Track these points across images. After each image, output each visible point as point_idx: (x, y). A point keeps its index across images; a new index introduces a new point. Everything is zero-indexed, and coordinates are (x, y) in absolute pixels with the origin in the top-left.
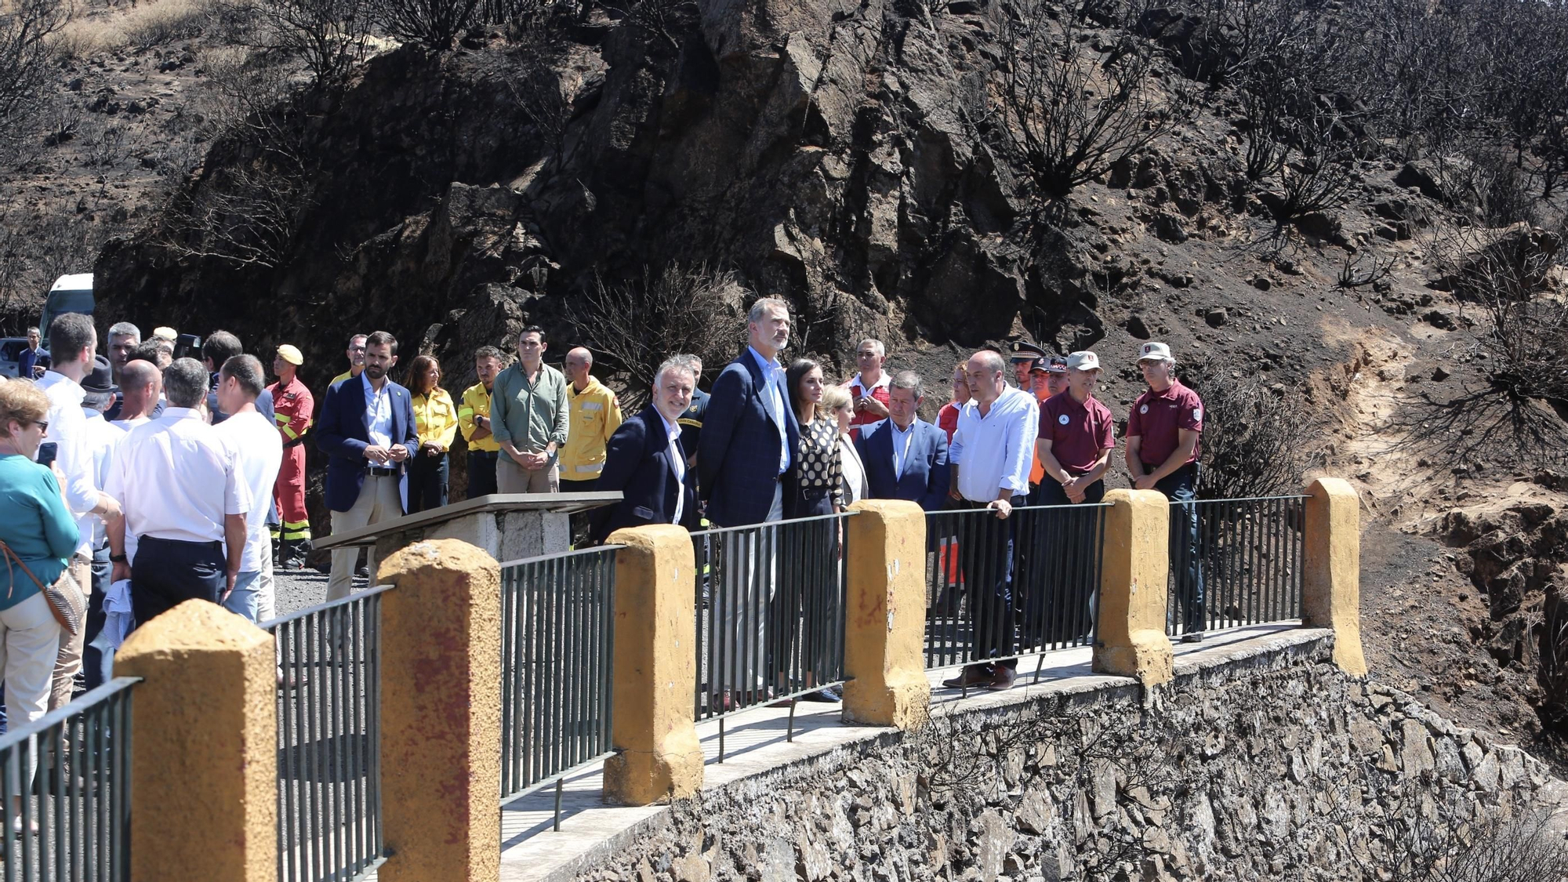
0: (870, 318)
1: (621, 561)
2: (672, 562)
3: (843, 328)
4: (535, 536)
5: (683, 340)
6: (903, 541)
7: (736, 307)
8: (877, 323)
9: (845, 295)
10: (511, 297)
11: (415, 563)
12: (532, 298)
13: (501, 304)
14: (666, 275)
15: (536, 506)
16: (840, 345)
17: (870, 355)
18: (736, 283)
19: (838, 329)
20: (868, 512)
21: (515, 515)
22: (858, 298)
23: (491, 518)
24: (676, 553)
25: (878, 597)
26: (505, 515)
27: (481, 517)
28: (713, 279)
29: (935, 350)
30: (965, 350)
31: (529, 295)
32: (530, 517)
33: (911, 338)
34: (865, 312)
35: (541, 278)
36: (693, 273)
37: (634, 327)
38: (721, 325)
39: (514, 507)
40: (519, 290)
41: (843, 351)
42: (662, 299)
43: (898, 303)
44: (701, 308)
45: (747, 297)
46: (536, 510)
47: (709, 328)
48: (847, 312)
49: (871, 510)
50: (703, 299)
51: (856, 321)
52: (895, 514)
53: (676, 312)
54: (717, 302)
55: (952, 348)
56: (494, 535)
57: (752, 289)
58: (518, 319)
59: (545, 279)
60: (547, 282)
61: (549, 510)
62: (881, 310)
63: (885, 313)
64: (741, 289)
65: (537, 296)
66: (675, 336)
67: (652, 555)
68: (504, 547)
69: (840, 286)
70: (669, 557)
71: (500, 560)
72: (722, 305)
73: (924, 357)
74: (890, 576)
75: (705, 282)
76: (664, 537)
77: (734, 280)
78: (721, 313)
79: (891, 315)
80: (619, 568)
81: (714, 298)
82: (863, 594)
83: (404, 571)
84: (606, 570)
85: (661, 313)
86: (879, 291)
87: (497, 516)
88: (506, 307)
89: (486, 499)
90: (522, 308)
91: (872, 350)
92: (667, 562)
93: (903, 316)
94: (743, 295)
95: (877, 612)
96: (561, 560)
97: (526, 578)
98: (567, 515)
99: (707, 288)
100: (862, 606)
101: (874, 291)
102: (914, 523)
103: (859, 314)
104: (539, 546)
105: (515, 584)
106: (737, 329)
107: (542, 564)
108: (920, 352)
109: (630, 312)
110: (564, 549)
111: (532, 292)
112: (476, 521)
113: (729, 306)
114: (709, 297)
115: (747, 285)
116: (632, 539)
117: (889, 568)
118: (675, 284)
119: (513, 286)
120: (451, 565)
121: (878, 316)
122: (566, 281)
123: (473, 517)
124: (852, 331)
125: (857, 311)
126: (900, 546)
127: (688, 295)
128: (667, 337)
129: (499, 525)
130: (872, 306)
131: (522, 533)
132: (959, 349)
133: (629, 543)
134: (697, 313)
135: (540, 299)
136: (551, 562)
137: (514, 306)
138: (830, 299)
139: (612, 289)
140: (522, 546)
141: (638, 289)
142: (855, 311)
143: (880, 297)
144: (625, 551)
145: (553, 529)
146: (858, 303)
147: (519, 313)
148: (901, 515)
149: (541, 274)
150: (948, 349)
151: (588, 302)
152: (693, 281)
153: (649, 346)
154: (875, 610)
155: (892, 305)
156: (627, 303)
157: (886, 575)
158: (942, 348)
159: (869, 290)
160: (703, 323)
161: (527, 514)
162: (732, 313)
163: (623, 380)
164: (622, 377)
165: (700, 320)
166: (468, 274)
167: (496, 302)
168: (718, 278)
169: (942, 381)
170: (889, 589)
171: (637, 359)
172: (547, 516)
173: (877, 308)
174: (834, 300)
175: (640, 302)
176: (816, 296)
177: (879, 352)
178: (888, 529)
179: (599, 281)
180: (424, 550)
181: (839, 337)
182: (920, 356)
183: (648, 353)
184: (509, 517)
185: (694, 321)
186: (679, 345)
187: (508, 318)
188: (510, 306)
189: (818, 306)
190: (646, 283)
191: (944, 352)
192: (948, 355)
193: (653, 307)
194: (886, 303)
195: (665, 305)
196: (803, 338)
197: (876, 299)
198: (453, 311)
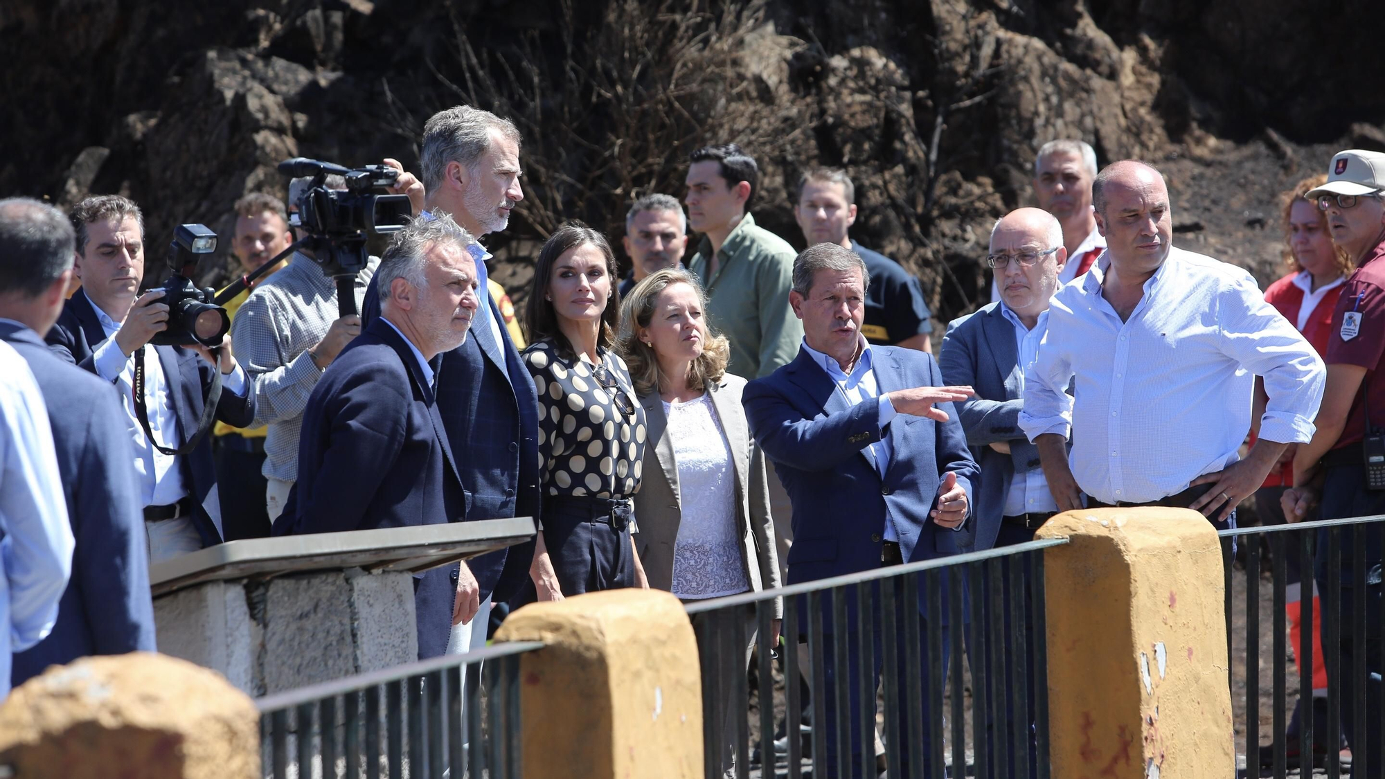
0: (1078, 89)
1: (533, 679)
2: (648, 675)
3: (1020, 119)
4: (337, 629)
5: (656, 161)
6: (1172, 599)
7: (772, 81)
8: (1096, 100)
9: (1020, 39)
10: (262, 81)
11: (58, 717)
12: (314, 84)
13: (240, 99)
14: (612, 17)
15: (336, 562)
16: (1014, 154)
17: (1071, 178)
18: (770, 27)
19: (1007, 119)
20: (1088, 538)
21: (289, 584)
22: (1050, 44)
23: (235, 594)
24: (656, 653)
25: (1122, 729)
26: (267, 585)
27: (213, 594)
28: (719, 19)
29: (1232, 153)
30: (1303, 151)
31: (304, 76)
32: (325, 587)
33: (1176, 132)
34: (1068, 76)
35: (329, 35)
36: (672, 10)
37: (544, 136)
38: (741, 124)
39: (287, 566)
40: (279, 63)
41: (1020, 167)
42: (607, 73)
43: (1143, 51)
44: (694, 87)
45: (797, 56)
46: (338, 570)
47: (714, 130)
48: (1026, 79)
49: (1095, 532)
50: (699, 67)
51: (1047, 99)
52: (1152, 540)
53: (639, 100)
54: (730, 72)
55: (1273, 146)
56: (244, 634)
57: (808, 39)
58: (279, 130)
59: (339, 37)
60: (346, 42)
61: (367, 568)
62: (1104, 69)
63: (1113, 75)
64: (784, 40)
65: (325, 78)
66: (639, 153)
67: (601, 663)
68: (270, 658)
69: (1007, 21)
70: (639, 665)
71: (261, 690)
72: (741, 77)
73: (1209, 172)
74: (1146, 679)
75: (700, 28)
76: (627, 619)
77: (766, 19)
78: (739, 97)
79: (1127, 79)
80: (530, 699)
81: (722, 64)
82: (1088, 724)
83: (31, 736)
84: (499, 700)
85: (604, 103)
86: (1099, 24)
87: (249, 589)
88: (253, 104)
89: (223, 553)
90: (291, 105)
91: (1073, 167)
92: (637, 675)
93: (1155, 80)
94: (788, 54)
95: (1122, 763)
96: (394, 686)
97: (316, 728)
98: (409, 577)
99: (706, 41)
100: (1086, 753)
101: (1088, 28)
102: (1196, 559)
103: (1054, 81)
104: (347, 651)
105: (291, 742)
106: (777, 132)
107: (351, 697)
108: (1199, 160)
109: (536, 104)
110: (403, 660)
111: (310, 67)
112: (201, 601)
113: (758, 80)
114: (711, 62)
115: (796, 30)
116: (556, 628)
117: (1142, 662)
118: (632, 37)
119: (266, 56)
120: (143, 717)
121: (1097, 82)
122: (387, 39)
123: (193, 594)
124: (1039, 122)
125: (1049, 73)
126: (1166, 612)
127: (664, 58)
128: (621, 157)
129: (255, 609)
130: (1084, 61)
131: (308, 624)
132: (1289, 149)
133: (550, 638)
134: (687, 100)
135: (333, 84)
136: (372, 692)
137: (270, 100)
138: (987, 51)
139: (492, 55)
140: (308, 655)
141: (550, 49)
142: (1044, 74)
143: (1102, 38)
144: (540, 654)
145: (377, 610)
146: (1050, 57)
147: (284, 119)
148: (1162, 541)
149: (329, 28)
150: (1262, 148)
151: (437, 84)
152: (674, 26)
153: (581, 179)
154: (1115, 760)
155: (1129, 57)
156: (528, 85)
157: (1136, 682)
158: (1247, 151)
159: (1074, 25)
160: (702, 122)
161: (316, 581)
162: (765, 94)
163: (527, 261)
164: (523, 253)
165: (694, 115)
166: (161, 33)
167: (229, 95)
168: (729, 18)
169: (1251, 223)
170: (1147, 711)
171: (555, 210)
172: (363, 583)
173: (1095, 65)
174: (997, 54)
175: (556, 81)
176: (953, 46)
177: (1089, 171)
178: (1135, 574)
179: (462, 38)
180: (78, 686)
181: (1010, 138)
182: (1197, 170)
183: (580, 194)
184: (277, 591)
185: (679, 118)
186: (650, 174)
187: (257, 128)
188: (262, 101)
189: (961, 68)
190: (567, 39)
191: (1255, 157)
192: (1263, 165)
193: (587, 90)
194: (1115, 53)
195: (612, 84)
196: (928, 143)
197: (1090, 44)
198: (132, 118)
